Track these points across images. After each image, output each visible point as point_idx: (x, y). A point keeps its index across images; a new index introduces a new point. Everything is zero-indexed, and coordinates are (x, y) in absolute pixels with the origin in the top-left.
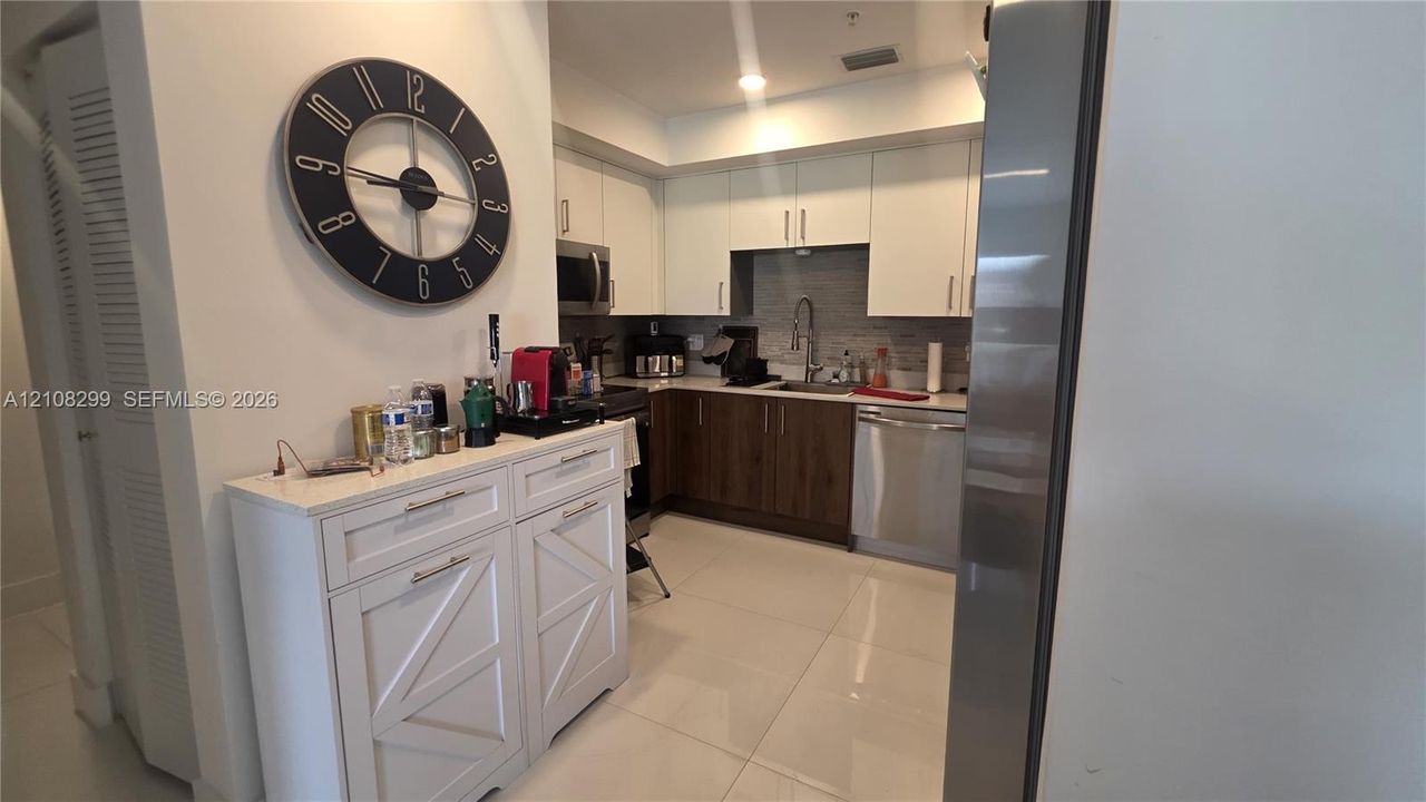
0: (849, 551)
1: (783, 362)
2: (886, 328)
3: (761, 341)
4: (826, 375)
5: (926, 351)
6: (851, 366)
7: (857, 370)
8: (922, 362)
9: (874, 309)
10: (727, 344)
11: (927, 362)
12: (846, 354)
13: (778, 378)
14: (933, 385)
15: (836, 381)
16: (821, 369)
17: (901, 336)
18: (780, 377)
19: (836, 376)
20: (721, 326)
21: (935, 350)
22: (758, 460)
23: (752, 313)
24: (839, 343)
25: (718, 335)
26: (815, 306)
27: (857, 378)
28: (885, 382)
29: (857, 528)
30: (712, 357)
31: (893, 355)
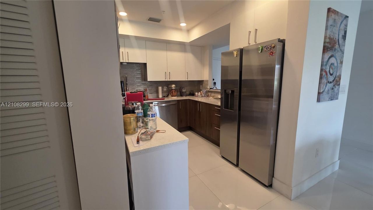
8: (155, 91)
9: (149, 79)
11: (158, 91)
17: (149, 86)
31: (148, 90)
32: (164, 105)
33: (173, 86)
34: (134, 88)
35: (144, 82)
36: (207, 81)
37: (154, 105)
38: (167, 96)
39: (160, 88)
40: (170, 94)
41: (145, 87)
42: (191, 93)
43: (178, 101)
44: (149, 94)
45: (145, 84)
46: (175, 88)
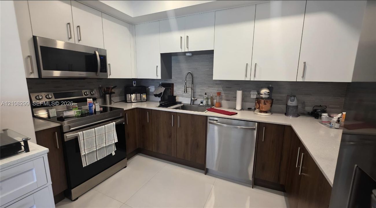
0: (206, 174)
1: (183, 96)
2: (220, 84)
3: (175, 88)
4: (198, 102)
5: (236, 93)
6: (208, 99)
7: (210, 100)
8: (235, 97)
9: (216, 77)
10: (162, 90)
11: (236, 98)
12: (206, 94)
13: (180, 103)
14: (239, 107)
15: (201, 104)
16: (196, 100)
17: (226, 87)
18: (181, 102)
19: (202, 103)
20: (161, 83)
21: (239, 94)
22: (170, 136)
23: (171, 78)
24: (203, 90)
25: (159, 86)
26: (194, 76)
27: (210, 103)
28: (220, 106)
29: (208, 166)
30: (157, 94)
31: (223, 95)
37: (210, 121)
46: (267, 96)
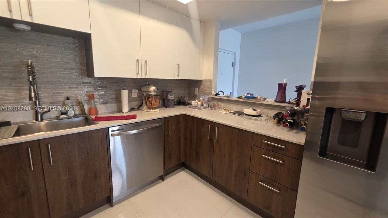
32: (134, 132)
33: (153, 89)
34: (61, 93)
35: (86, 80)
36: (210, 81)
37: (113, 133)
38: (140, 107)
39: (125, 94)
40: (146, 103)
41: (89, 89)
42: (180, 100)
43: (165, 120)
44: (100, 104)
45: (91, 83)
46: (155, 93)
